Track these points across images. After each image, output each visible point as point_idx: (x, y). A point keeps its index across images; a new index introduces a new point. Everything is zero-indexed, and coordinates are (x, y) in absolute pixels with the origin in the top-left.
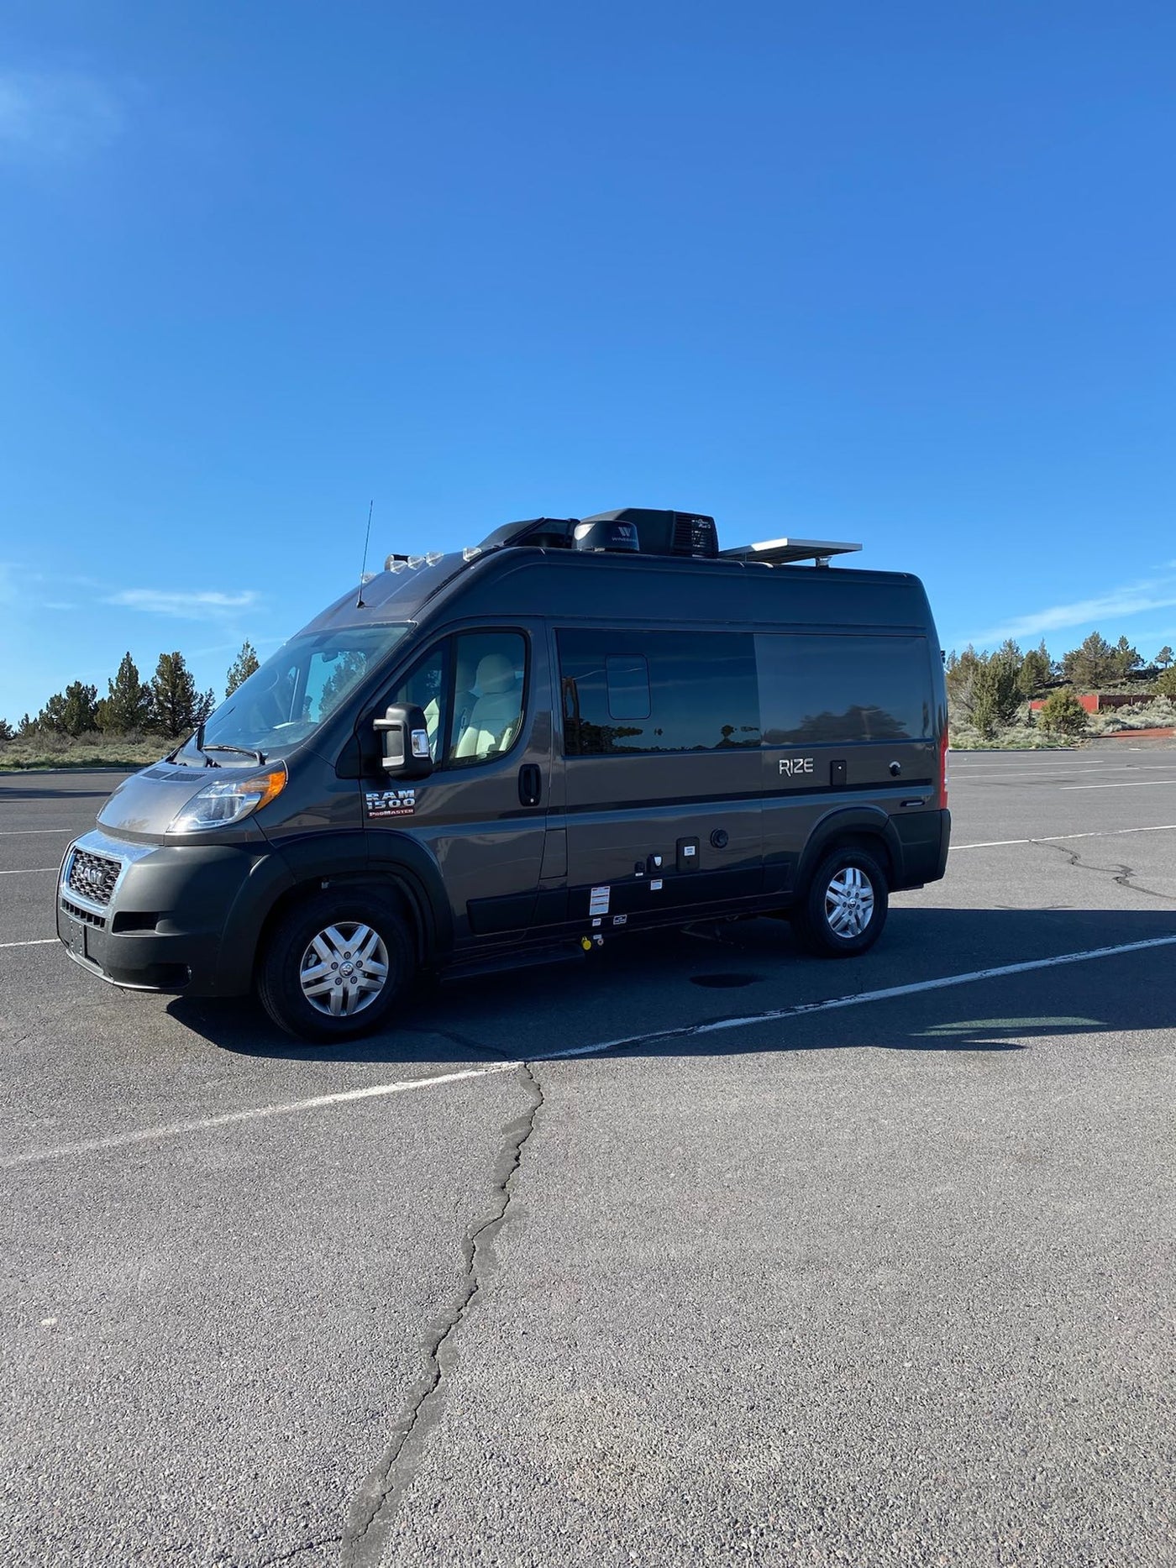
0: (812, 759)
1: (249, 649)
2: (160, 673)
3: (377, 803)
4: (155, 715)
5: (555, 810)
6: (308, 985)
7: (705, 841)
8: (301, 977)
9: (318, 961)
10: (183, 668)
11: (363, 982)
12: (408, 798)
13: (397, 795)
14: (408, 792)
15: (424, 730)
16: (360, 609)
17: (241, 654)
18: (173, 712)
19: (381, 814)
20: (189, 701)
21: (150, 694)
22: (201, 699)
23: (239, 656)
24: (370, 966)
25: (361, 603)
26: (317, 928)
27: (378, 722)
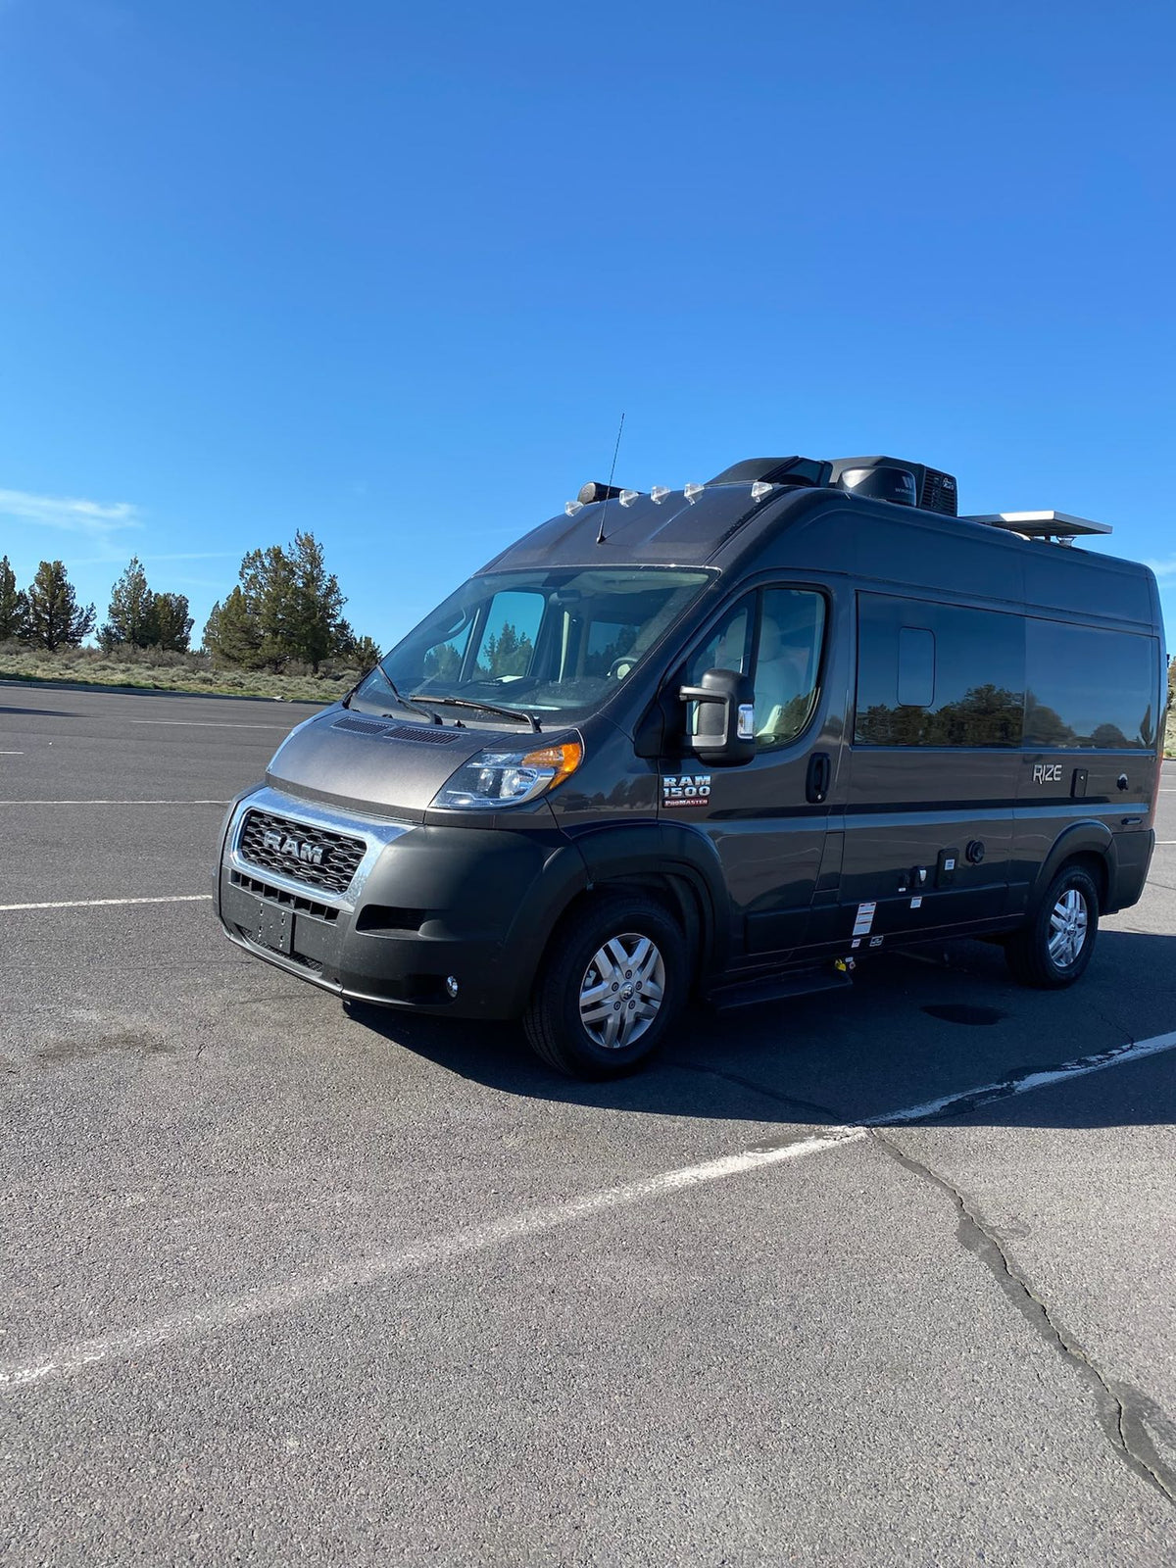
0: (1060, 766)
1: (137, 566)
2: (39, 582)
3: (673, 790)
4: (30, 625)
5: (838, 810)
6: (586, 1009)
7: (962, 855)
8: (581, 998)
9: (598, 980)
10: (65, 578)
11: (640, 1007)
12: (704, 785)
13: (693, 781)
14: (705, 778)
15: (751, 706)
16: (600, 545)
17: (128, 569)
18: (51, 625)
19: (677, 803)
20: (68, 614)
21: (27, 603)
22: (81, 613)
23: (125, 571)
24: (648, 988)
25: (602, 539)
26: (600, 941)
27: (686, 690)
